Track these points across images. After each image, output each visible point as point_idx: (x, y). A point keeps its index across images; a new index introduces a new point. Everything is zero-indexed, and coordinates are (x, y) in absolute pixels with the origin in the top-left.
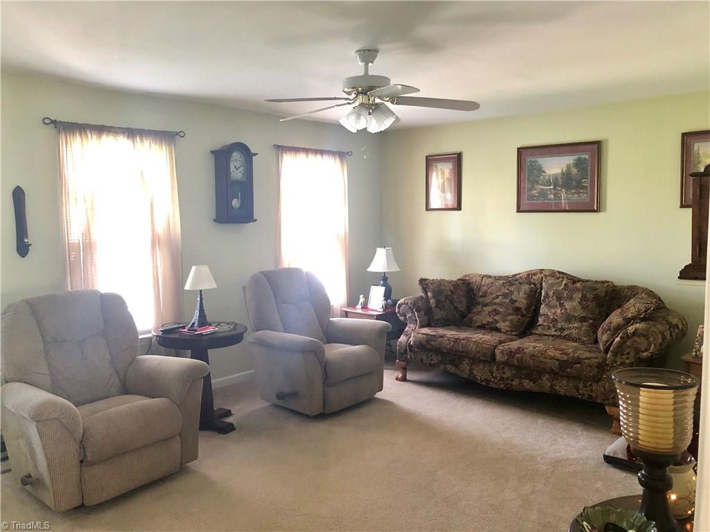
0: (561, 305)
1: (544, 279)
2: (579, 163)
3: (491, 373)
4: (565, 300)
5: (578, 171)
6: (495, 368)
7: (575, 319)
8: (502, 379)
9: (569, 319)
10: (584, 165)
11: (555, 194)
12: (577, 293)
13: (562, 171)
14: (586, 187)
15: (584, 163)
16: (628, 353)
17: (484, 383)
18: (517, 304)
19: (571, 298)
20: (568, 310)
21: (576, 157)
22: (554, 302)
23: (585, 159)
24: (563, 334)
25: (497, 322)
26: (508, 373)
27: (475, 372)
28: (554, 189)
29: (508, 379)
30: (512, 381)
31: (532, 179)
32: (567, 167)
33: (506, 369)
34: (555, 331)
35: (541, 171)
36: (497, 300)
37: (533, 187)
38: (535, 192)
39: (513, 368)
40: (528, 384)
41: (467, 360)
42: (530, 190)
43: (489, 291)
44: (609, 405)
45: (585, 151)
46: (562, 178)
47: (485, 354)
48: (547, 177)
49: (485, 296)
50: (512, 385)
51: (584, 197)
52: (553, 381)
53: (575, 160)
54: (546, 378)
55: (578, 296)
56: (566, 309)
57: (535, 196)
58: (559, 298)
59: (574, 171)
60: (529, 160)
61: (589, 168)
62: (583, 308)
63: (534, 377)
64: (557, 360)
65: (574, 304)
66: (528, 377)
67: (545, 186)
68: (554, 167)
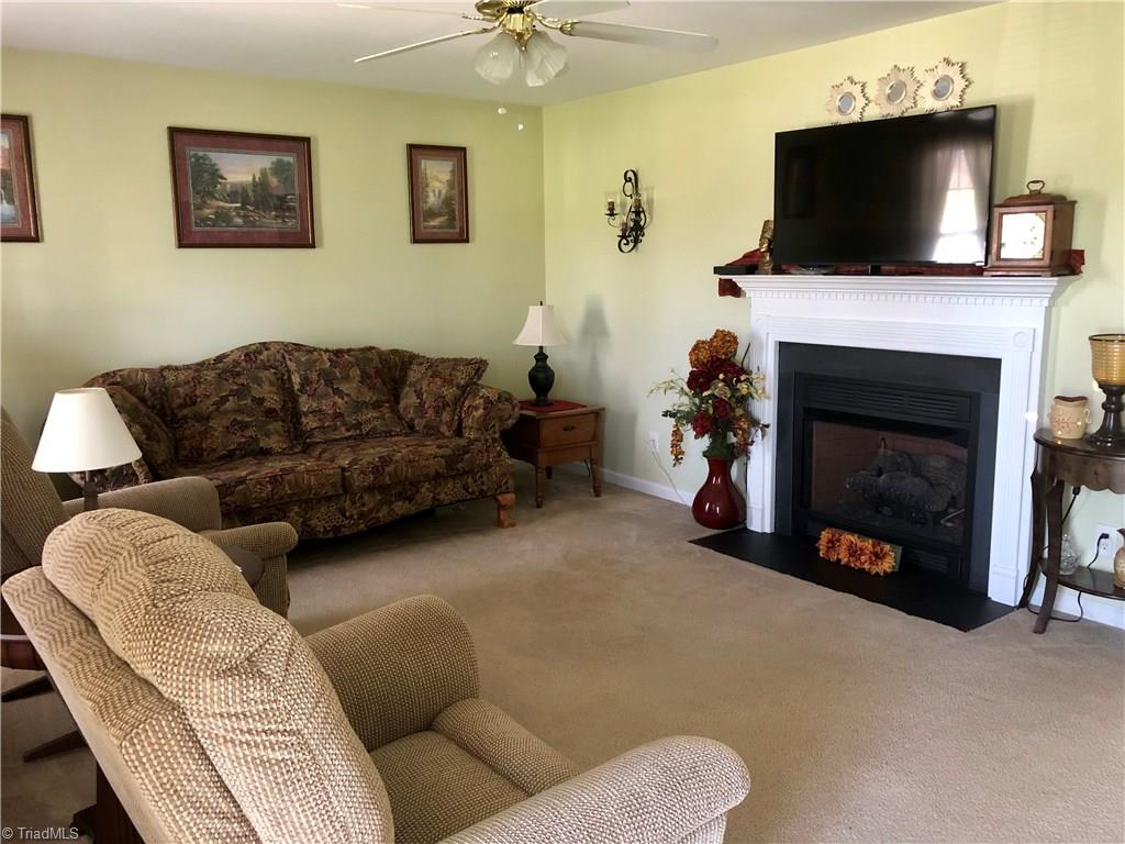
0: (337, 392)
1: (287, 356)
2: (279, 169)
3: (342, 512)
4: (339, 383)
5: (279, 181)
6: (348, 502)
7: (367, 407)
8: (361, 515)
9: (358, 407)
10: (289, 173)
11: (245, 217)
12: (353, 369)
13: (254, 179)
14: (294, 208)
15: (288, 170)
16: (494, 426)
17: (331, 535)
18: (267, 404)
19: (347, 378)
20: (352, 394)
21: (274, 158)
22: (322, 388)
23: (289, 163)
24: (364, 432)
25: (255, 439)
26: (370, 501)
27: (314, 522)
28: (243, 208)
29: (371, 511)
30: (378, 512)
31: (200, 188)
32: (262, 174)
33: (366, 497)
34: (348, 430)
35: (216, 175)
36: (229, 405)
37: (205, 202)
38: (208, 211)
39: (376, 492)
40: (401, 508)
41: (296, 509)
42: (199, 208)
43: (198, 393)
44: (502, 493)
45: (288, 151)
46: (254, 191)
47: (334, 485)
48: (228, 186)
49: (194, 403)
50: (378, 518)
51: (292, 224)
52: (436, 489)
53: (273, 163)
54: (425, 488)
55: (355, 372)
56: (348, 395)
57: (210, 219)
58: (329, 383)
59: (274, 181)
60: (192, 153)
61: (296, 179)
62: (370, 388)
63: (410, 492)
64: (442, 457)
65: (354, 385)
66: (401, 496)
67: (226, 202)
68: (240, 170)
